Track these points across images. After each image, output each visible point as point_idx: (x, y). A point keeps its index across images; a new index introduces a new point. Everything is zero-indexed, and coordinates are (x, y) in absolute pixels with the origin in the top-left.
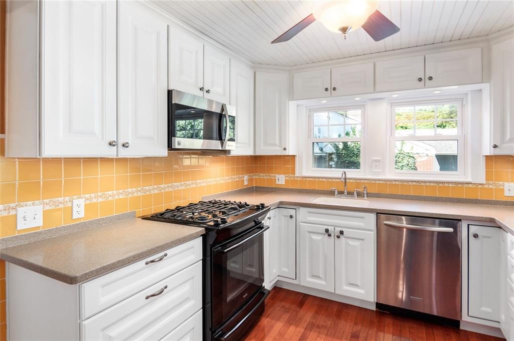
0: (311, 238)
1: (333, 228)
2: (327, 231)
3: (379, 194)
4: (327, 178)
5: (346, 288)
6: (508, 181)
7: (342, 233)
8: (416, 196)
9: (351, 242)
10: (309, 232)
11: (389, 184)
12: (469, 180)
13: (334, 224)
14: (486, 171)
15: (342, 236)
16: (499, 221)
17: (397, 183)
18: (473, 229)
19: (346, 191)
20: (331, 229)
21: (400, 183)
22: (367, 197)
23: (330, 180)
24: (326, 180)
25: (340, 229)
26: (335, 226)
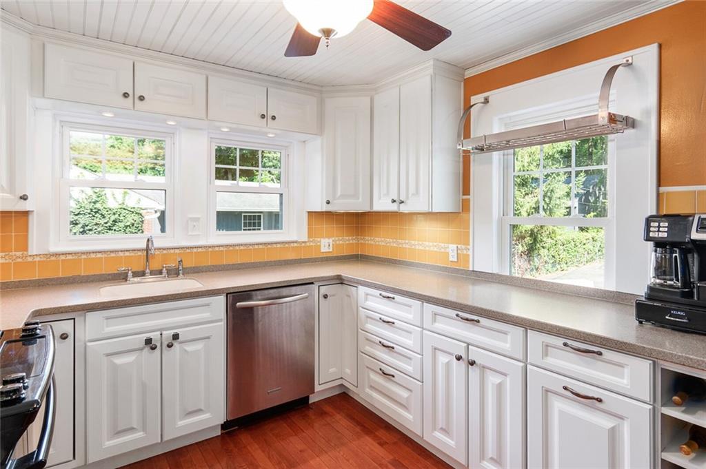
0: (114, 363)
1: (159, 333)
2: (148, 341)
3: (197, 267)
4: (105, 252)
5: (181, 423)
6: (323, 237)
7: (176, 337)
8: (244, 264)
9: (190, 348)
10: (108, 355)
11: (211, 251)
12: (295, 239)
13: (159, 327)
14: (308, 228)
15: (176, 344)
16: (346, 277)
17: (221, 249)
18: (324, 290)
19: (148, 271)
20: (154, 336)
21: (225, 249)
22: (183, 274)
23: (113, 255)
24: (104, 256)
25: (172, 332)
26: (161, 330)
